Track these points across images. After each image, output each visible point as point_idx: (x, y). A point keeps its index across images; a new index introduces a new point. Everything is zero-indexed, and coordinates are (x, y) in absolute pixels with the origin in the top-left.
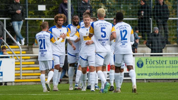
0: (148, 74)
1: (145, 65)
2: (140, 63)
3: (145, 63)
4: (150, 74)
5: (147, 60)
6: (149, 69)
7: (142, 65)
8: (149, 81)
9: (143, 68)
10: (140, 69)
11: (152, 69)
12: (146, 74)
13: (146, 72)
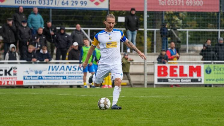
0: (215, 80)
1: (213, 72)
2: (209, 70)
3: (212, 69)
4: (217, 80)
5: (215, 67)
6: (216, 75)
7: (210, 71)
8: (216, 86)
9: (211, 75)
10: (208, 75)
11: (219, 75)
12: (213, 80)
13: (213, 78)
